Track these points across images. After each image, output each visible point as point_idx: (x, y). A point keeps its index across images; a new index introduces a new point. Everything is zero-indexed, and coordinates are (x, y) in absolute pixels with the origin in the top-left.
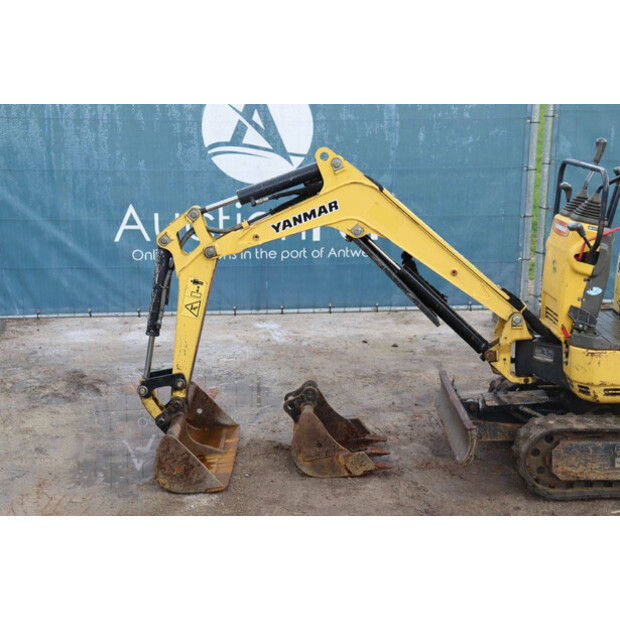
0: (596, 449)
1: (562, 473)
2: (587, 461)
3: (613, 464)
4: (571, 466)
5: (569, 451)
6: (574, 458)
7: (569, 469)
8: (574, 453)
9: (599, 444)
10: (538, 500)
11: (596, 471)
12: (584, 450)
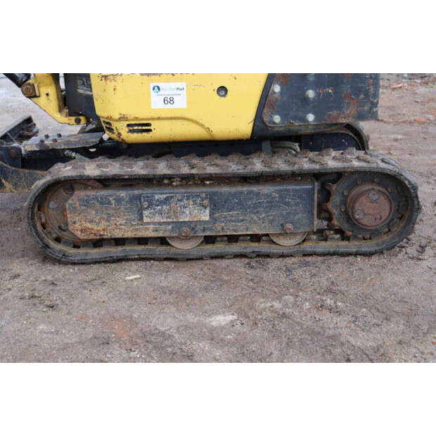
0: (119, 200)
1: (81, 231)
2: (109, 216)
3: (141, 218)
4: (91, 222)
5: (86, 203)
6: (94, 212)
7: (89, 225)
8: (93, 206)
9: (122, 194)
10: (54, 264)
11: (122, 227)
12: (104, 202)
